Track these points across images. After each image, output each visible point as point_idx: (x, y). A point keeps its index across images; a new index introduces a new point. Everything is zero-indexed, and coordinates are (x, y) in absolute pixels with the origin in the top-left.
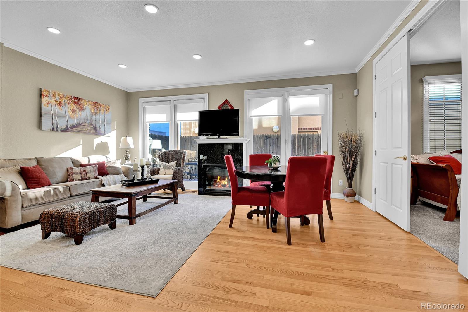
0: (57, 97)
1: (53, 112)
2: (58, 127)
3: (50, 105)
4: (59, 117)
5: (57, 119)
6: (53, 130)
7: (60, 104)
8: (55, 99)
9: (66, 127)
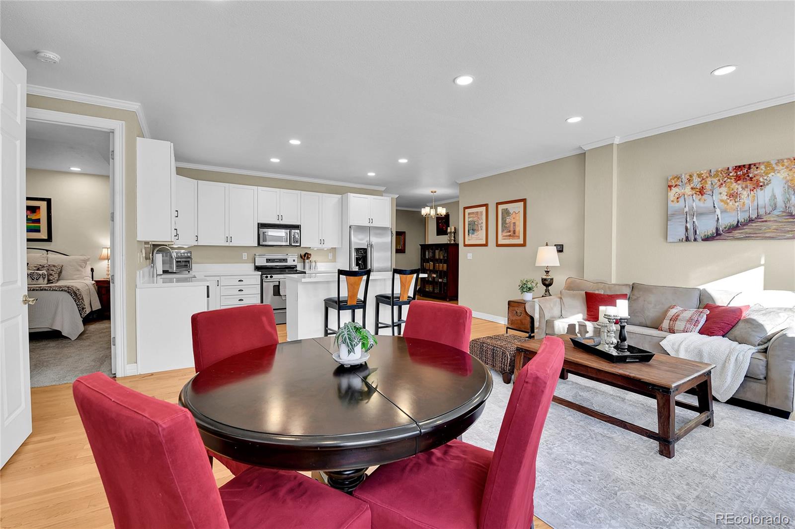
0: (696, 180)
1: (687, 209)
2: (698, 233)
3: (681, 200)
4: (700, 214)
5: (695, 219)
6: (687, 239)
7: (701, 192)
8: (692, 185)
9: (714, 231)
